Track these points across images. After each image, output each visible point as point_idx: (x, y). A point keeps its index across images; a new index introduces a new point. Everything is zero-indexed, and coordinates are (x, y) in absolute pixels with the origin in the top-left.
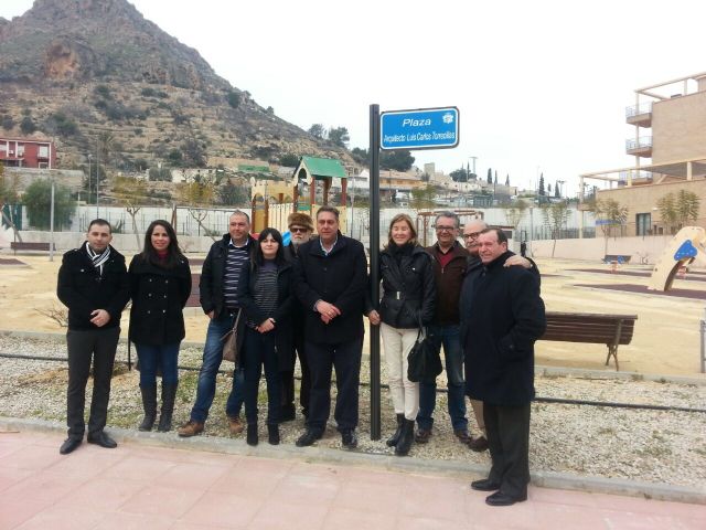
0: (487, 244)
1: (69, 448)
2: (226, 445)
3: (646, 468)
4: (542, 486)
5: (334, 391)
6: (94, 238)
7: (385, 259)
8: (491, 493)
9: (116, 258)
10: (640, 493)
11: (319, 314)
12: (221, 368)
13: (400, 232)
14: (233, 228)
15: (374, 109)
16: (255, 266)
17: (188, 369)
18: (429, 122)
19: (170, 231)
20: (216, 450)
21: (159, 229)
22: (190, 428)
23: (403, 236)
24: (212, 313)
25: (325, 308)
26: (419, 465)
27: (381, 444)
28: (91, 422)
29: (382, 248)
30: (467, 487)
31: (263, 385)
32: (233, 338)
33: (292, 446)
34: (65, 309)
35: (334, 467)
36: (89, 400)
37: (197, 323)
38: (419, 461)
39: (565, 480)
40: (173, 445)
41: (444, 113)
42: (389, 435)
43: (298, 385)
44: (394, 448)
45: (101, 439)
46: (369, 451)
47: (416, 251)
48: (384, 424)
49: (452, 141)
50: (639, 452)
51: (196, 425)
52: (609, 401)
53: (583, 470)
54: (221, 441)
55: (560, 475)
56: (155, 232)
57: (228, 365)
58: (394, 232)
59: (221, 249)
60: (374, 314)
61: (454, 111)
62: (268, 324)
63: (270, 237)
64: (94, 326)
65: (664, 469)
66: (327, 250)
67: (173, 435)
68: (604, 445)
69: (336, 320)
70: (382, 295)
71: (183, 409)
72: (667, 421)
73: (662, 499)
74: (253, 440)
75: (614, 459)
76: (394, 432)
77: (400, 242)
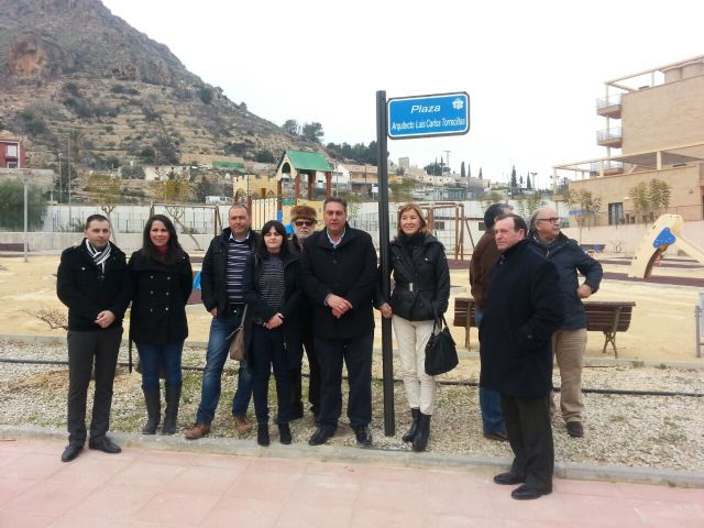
0: (503, 231)
2: (237, 446)
3: (664, 455)
4: (564, 478)
5: (345, 388)
7: (394, 250)
8: (516, 487)
9: (117, 254)
10: (664, 480)
11: (330, 309)
13: (409, 221)
14: (234, 222)
15: (381, 96)
16: (260, 260)
18: (438, 108)
19: (169, 226)
20: (226, 452)
21: (158, 224)
22: (197, 430)
23: (412, 225)
24: (215, 310)
25: (336, 302)
26: (438, 460)
27: (397, 440)
28: (93, 427)
29: (391, 239)
30: (489, 482)
31: (272, 384)
32: (240, 336)
33: (306, 445)
34: (64, 310)
35: (350, 466)
37: (199, 320)
38: (438, 456)
39: (587, 470)
40: (181, 448)
41: (454, 99)
44: (410, 444)
45: (104, 444)
46: (385, 447)
47: (428, 241)
48: (396, 419)
49: (463, 127)
50: (654, 439)
51: (202, 427)
52: (615, 388)
53: (603, 460)
54: (230, 442)
55: (581, 465)
56: (153, 228)
57: (231, 363)
58: (403, 222)
59: (222, 242)
60: (386, 307)
61: (464, 97)
62: (277, 320)
63: (273, 230)
65: (683, 456)
66: (335, 243)
67: (179, 437)
68: (619, 433)
69: (348, 314)
70: (393, 287)
71: (189, 409)
72: (674, 406)
73: (686, 486)
74: (264, 440)
75: (631, 447)
76: (409, 428)
77: (409, 231)
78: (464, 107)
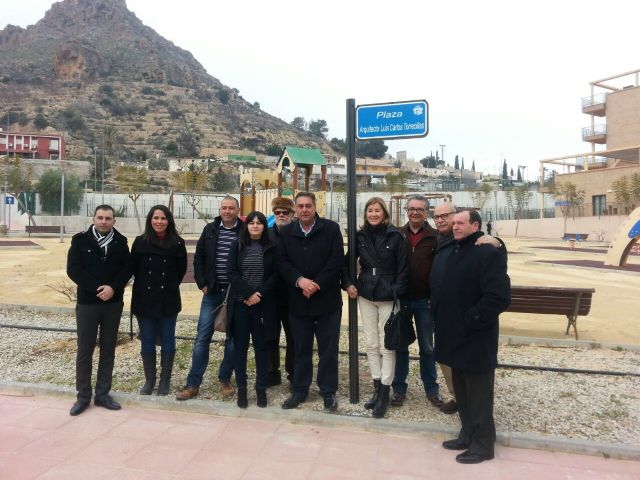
0: (460, 223)
1: (78, 410)
2: (220, 407)
3: (605, 429)
4: (508, 446)
5: (316, 359)
6: (99, 222)
7: (361, 239)
8: (460, 452)
9: (120, 239)
10: (599, 452)
11: (300, 290)
12: (214, 338)
13: (374, 213)
14: (224, 211)
15: (351, 103)
16: (242, 245)
17: (185, 339)
19: (168, 214)
20: (210, 412)
21: (158, 213)
22: (186, 392)
23: (376, 217)
24: (206, 288)
25: (306, 284)
26: (395, 426)
27: (360, 407)
28: (98, 387)
29: (358, 228)
30: (438, 447)
31: (251, 354)
32: (223, 311)
33: (278, 409)
34: (74, 285)
35: (316, 428)
36: (95, 367)
37: (191, 297)
38: (395, 422)
39: (528, 440)
40: (172, 407)
41: (414, 106)
42: (366, 398)
43: (283, 353)
44: (371, 411)
45: (107, 402)
46: (349, 413)
47: (389, 231)
48: (362, 388)
49: (423, 131)
50: (598, 414)
51: (191, 390)
52: (569, 367)
53: (545, 431)
54: (214, 404)
55: (524, 435)
56: (155, 216)
57: (220, 335)
58: (369, 214)
59: (213, 230)
60: (352, 288)
61: (424, 104)
62: (255, 298)
63: (256, 220)
64: (99, 300)
65: (622, 431)
66: (306, 232)
67: (171, 398)
68: (565, 408)
69: (316, 294)
70: (359, 271)
71: (180, 375)
72: (623, 386)
73: (620, 457)
74: (243, 403)
75: (574, 421)
76: (371, 396)
77: (373, 223)
78: (424, 114)
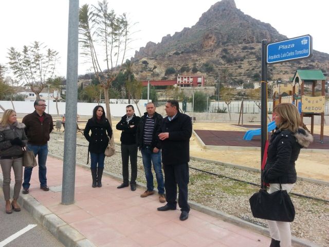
18: (293, 45)
41: (302, 39)
61: (308, 37)
78: (308, 44)
